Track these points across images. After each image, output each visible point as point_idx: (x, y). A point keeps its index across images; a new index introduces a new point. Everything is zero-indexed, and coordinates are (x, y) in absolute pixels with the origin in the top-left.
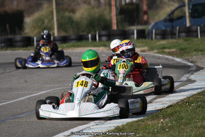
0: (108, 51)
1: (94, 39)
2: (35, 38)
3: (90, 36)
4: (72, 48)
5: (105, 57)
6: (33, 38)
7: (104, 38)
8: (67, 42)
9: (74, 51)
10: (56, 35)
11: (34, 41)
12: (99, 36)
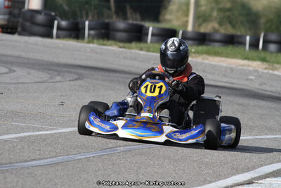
0: (266, 71)
1: (254, 45)
2: (151, 29)
3: (248, 38)
4: (205, 56)
5: (251, 80)
6: (148, 29)
7: (273, 47)
8: (206, 45)
9: (206, 62)
10: (190, 28)
11: (147, 34)
12: (264, 42)
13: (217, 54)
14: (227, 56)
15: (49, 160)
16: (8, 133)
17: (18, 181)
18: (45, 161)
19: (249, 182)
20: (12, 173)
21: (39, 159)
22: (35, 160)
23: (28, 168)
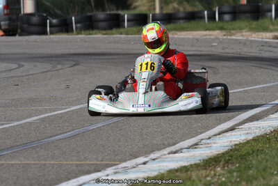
0: (225, 37)
1: (212, 17)
2: (126, 16)
3: (206, 13)
4: (173, 32)
5: (215, 46)
7: (227, 17)
8: (174, 23)
9: (176, 36)
10: (157, 11)
11: (124, 21)
12: (219, 14)
13: (183, 29)
14: (192, 30)
15: (69, 133)
16: (30, 117)
17: (48, 154)
18: (65, 134)
19: (232, 129)
20: (42, 149)
21: (60, 134)
22: (57, 135)
23: (53, 142)
